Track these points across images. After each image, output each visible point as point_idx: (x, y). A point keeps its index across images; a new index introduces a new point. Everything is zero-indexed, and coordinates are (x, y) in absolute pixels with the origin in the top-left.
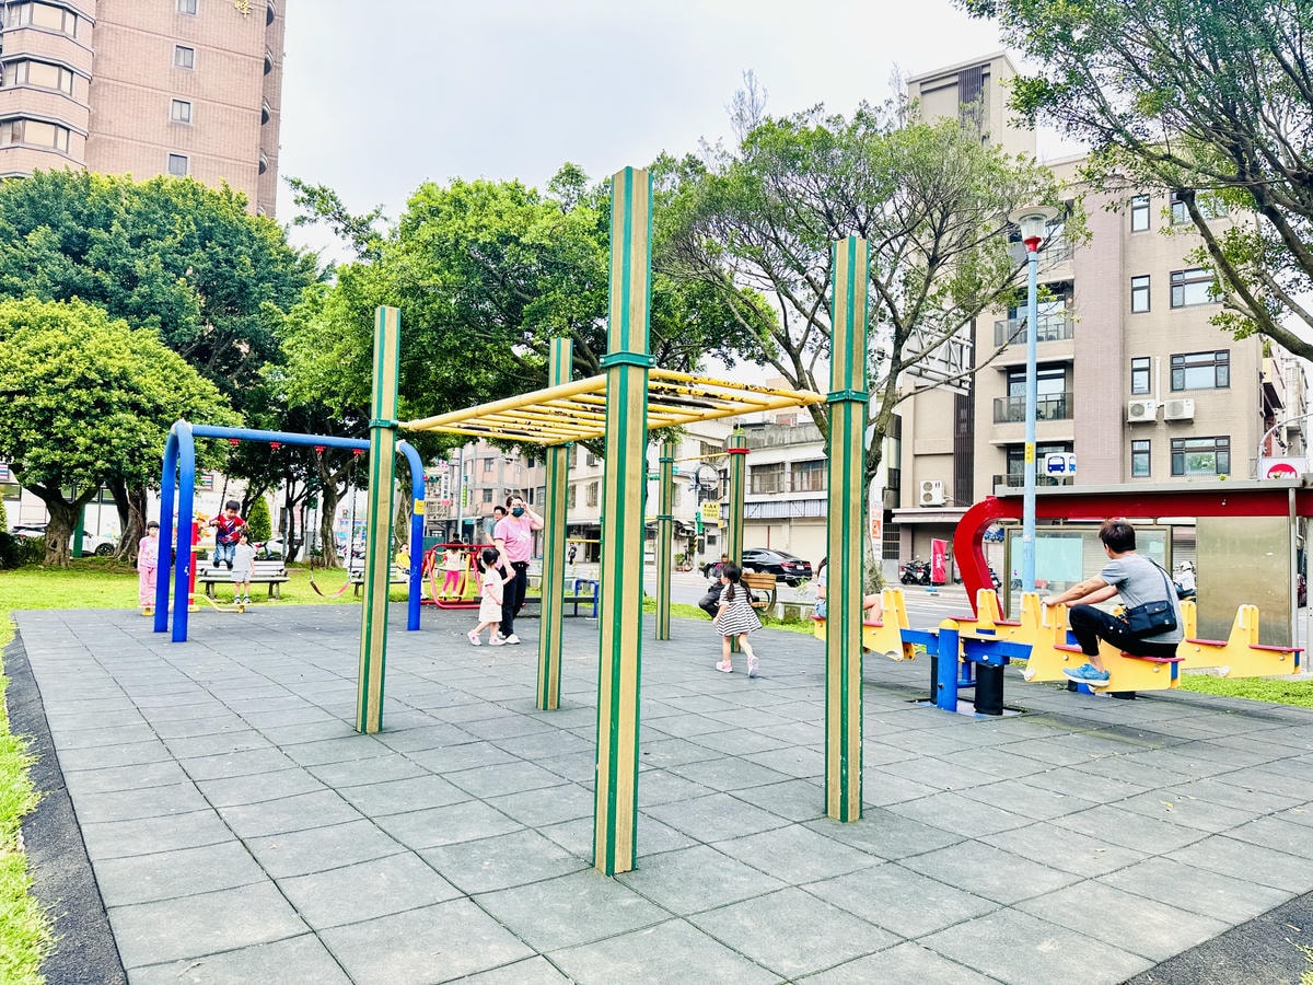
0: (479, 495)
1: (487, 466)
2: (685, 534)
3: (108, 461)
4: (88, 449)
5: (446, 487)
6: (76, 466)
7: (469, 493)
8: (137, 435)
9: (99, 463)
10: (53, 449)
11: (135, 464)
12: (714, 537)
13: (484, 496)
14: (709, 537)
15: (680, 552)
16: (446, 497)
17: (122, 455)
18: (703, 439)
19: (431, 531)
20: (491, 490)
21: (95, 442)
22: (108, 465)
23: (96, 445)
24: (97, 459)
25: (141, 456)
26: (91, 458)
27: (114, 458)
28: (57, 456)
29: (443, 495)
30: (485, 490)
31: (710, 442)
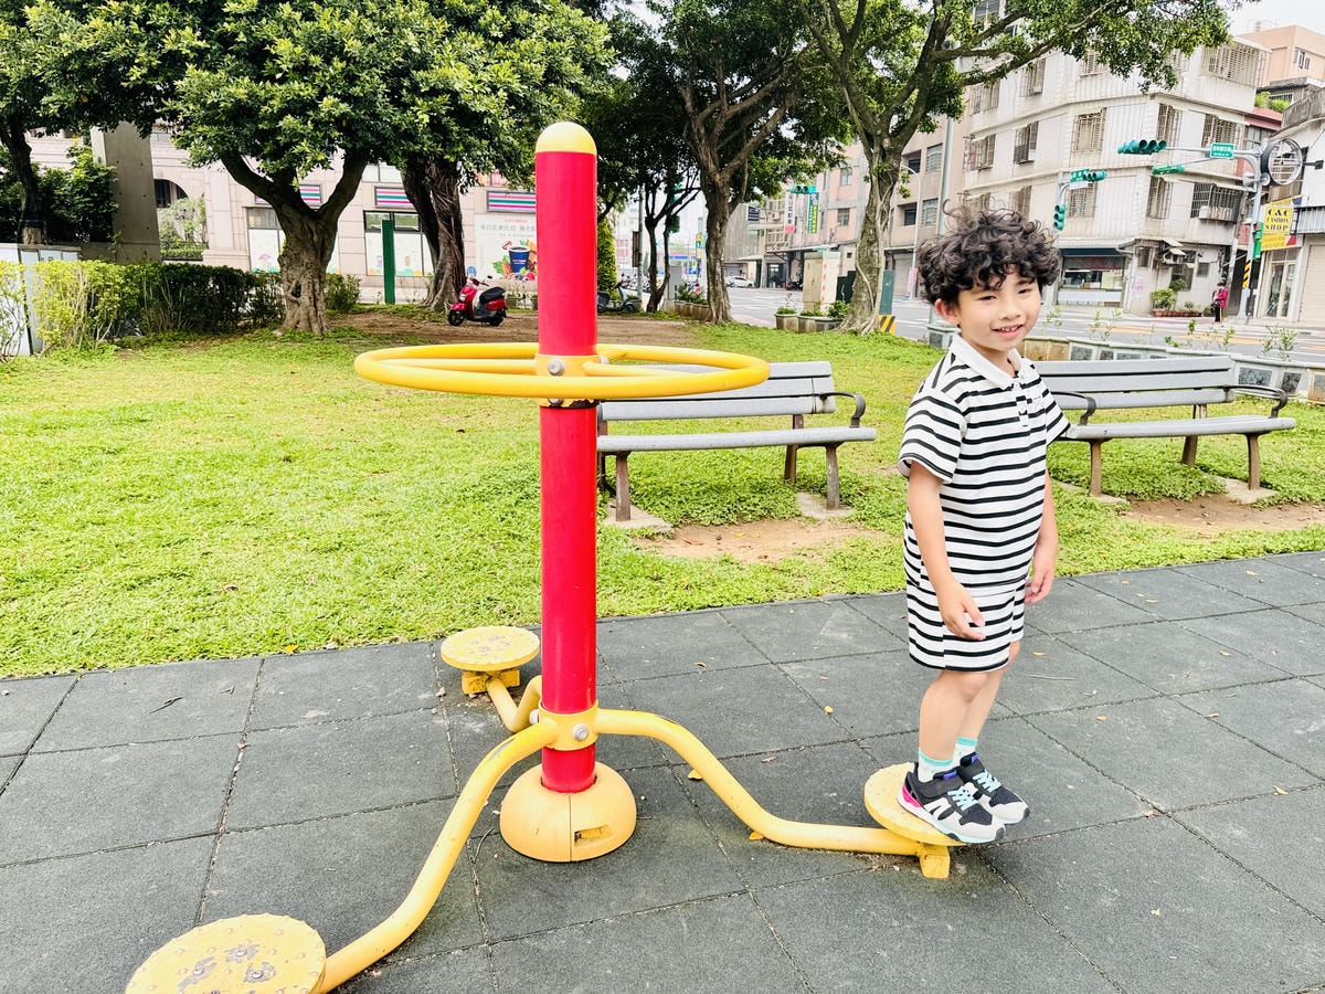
0: (832, 217)
1: (844, 178)
2: (1170, 261)
3: (345, 98)
4: (303, 70)
5: (790, 209)
6: (282, 114)
7: (819, 214)
8: (402, 36)
9: (327, 103)
10: (235, 73)
11: (405, 107)
12: (1207, 264)
13: (839, 217)
14: (1201, 264)
15: (1159, 289)
16: (790, 221)
17: (372, 82)
18: (1210, 112)
19: (768, 264)
20: (847, 210)
21: (315, 53)
22: (344, 107)
23: (316, 60)
24: (323, 93)
25: (414, 89)
26: (308, 92)
27: (356, 90)
28: (241, 89)
29: (785, 218)
30: (840, 210)
31: (1223, 116)
